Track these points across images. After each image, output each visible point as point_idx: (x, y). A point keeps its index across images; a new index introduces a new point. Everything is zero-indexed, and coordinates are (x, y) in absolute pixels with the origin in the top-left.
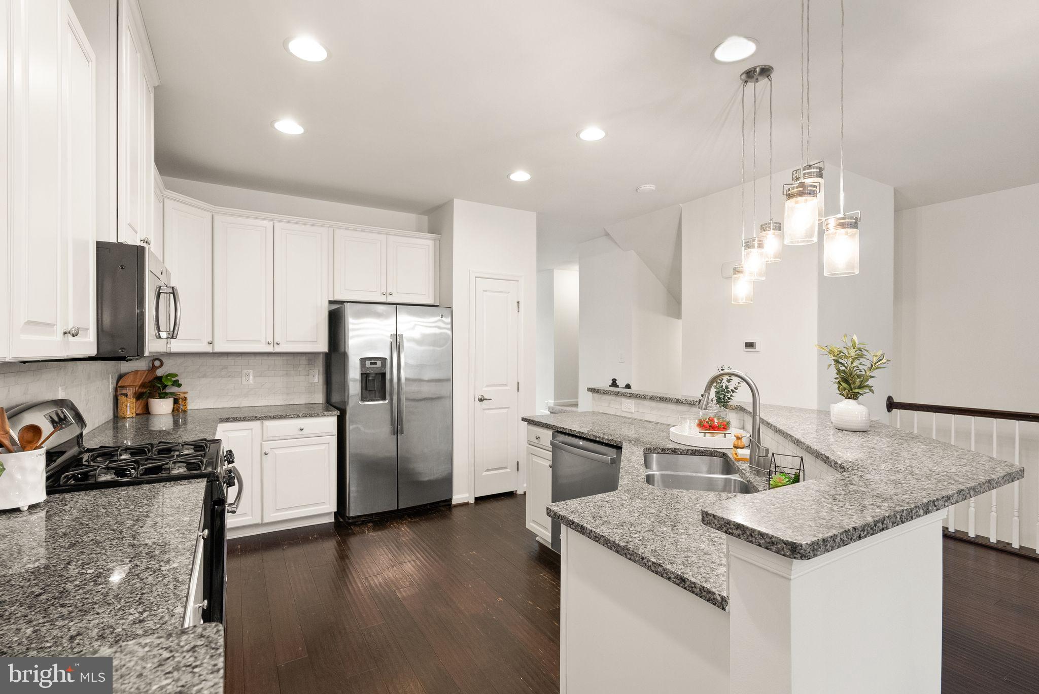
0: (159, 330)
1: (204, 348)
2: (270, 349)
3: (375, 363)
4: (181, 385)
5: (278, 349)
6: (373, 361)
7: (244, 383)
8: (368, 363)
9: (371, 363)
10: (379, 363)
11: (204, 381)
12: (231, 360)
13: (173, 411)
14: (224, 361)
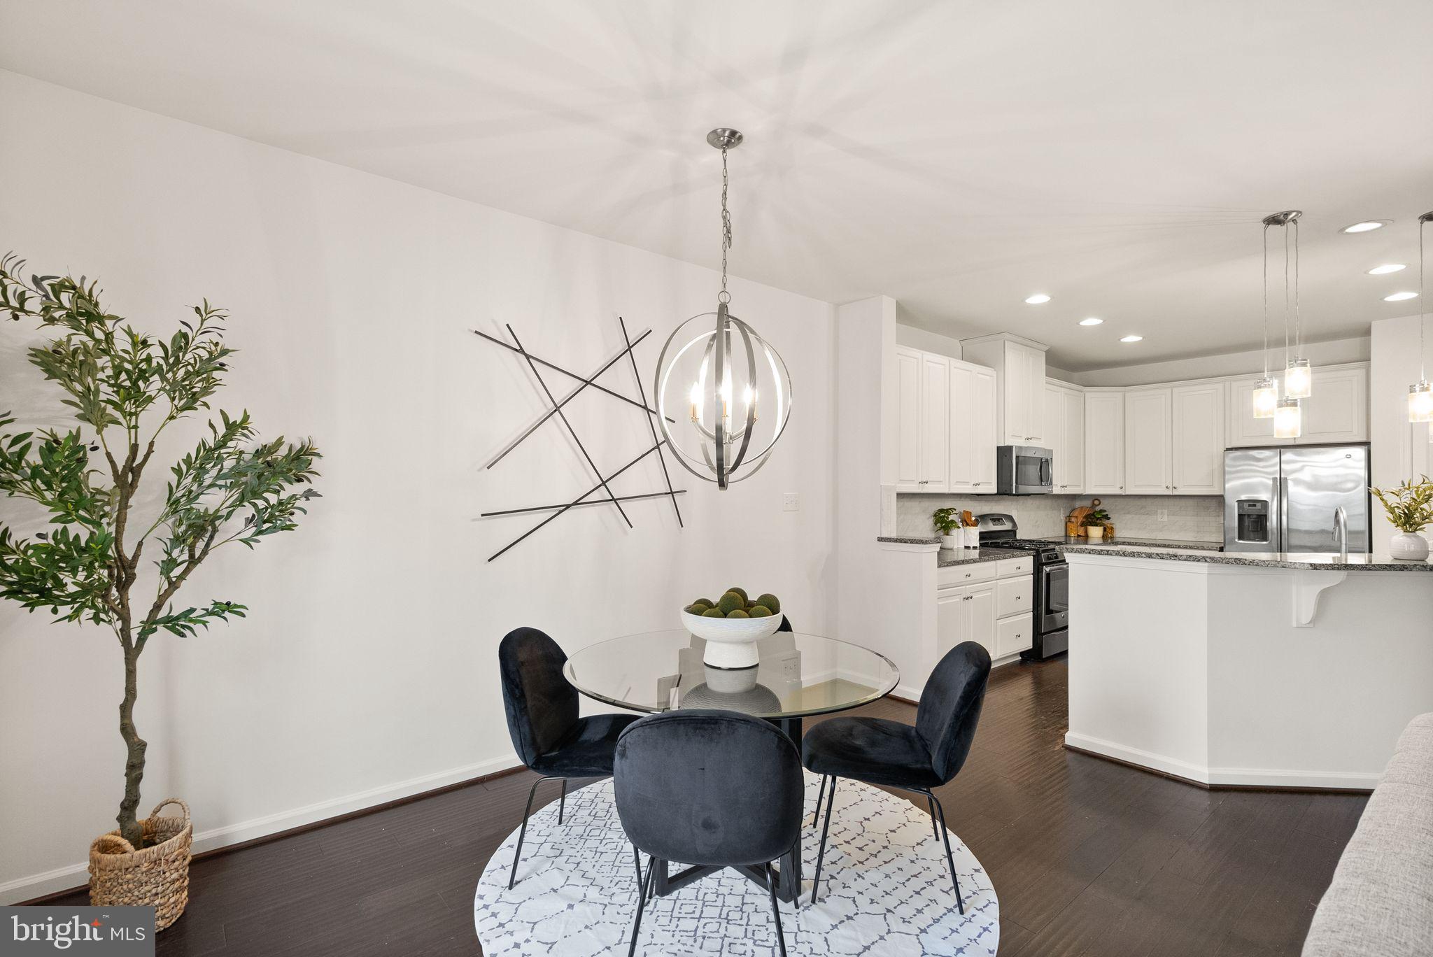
0: (1042, 481)
1: (1118, 492)
2: (1169, 492)
3: (1255, 505)
4: (1110, 518)
5: (1175, 493)
6: (1253, 503)
7: (1159, 519)
8: (1246, 505)
9: (1250, 505)
10: (1259, 506)
11: (1129, 516)
12: (1149, 501)
13: (1103, 536)
14: (1143, 501)
